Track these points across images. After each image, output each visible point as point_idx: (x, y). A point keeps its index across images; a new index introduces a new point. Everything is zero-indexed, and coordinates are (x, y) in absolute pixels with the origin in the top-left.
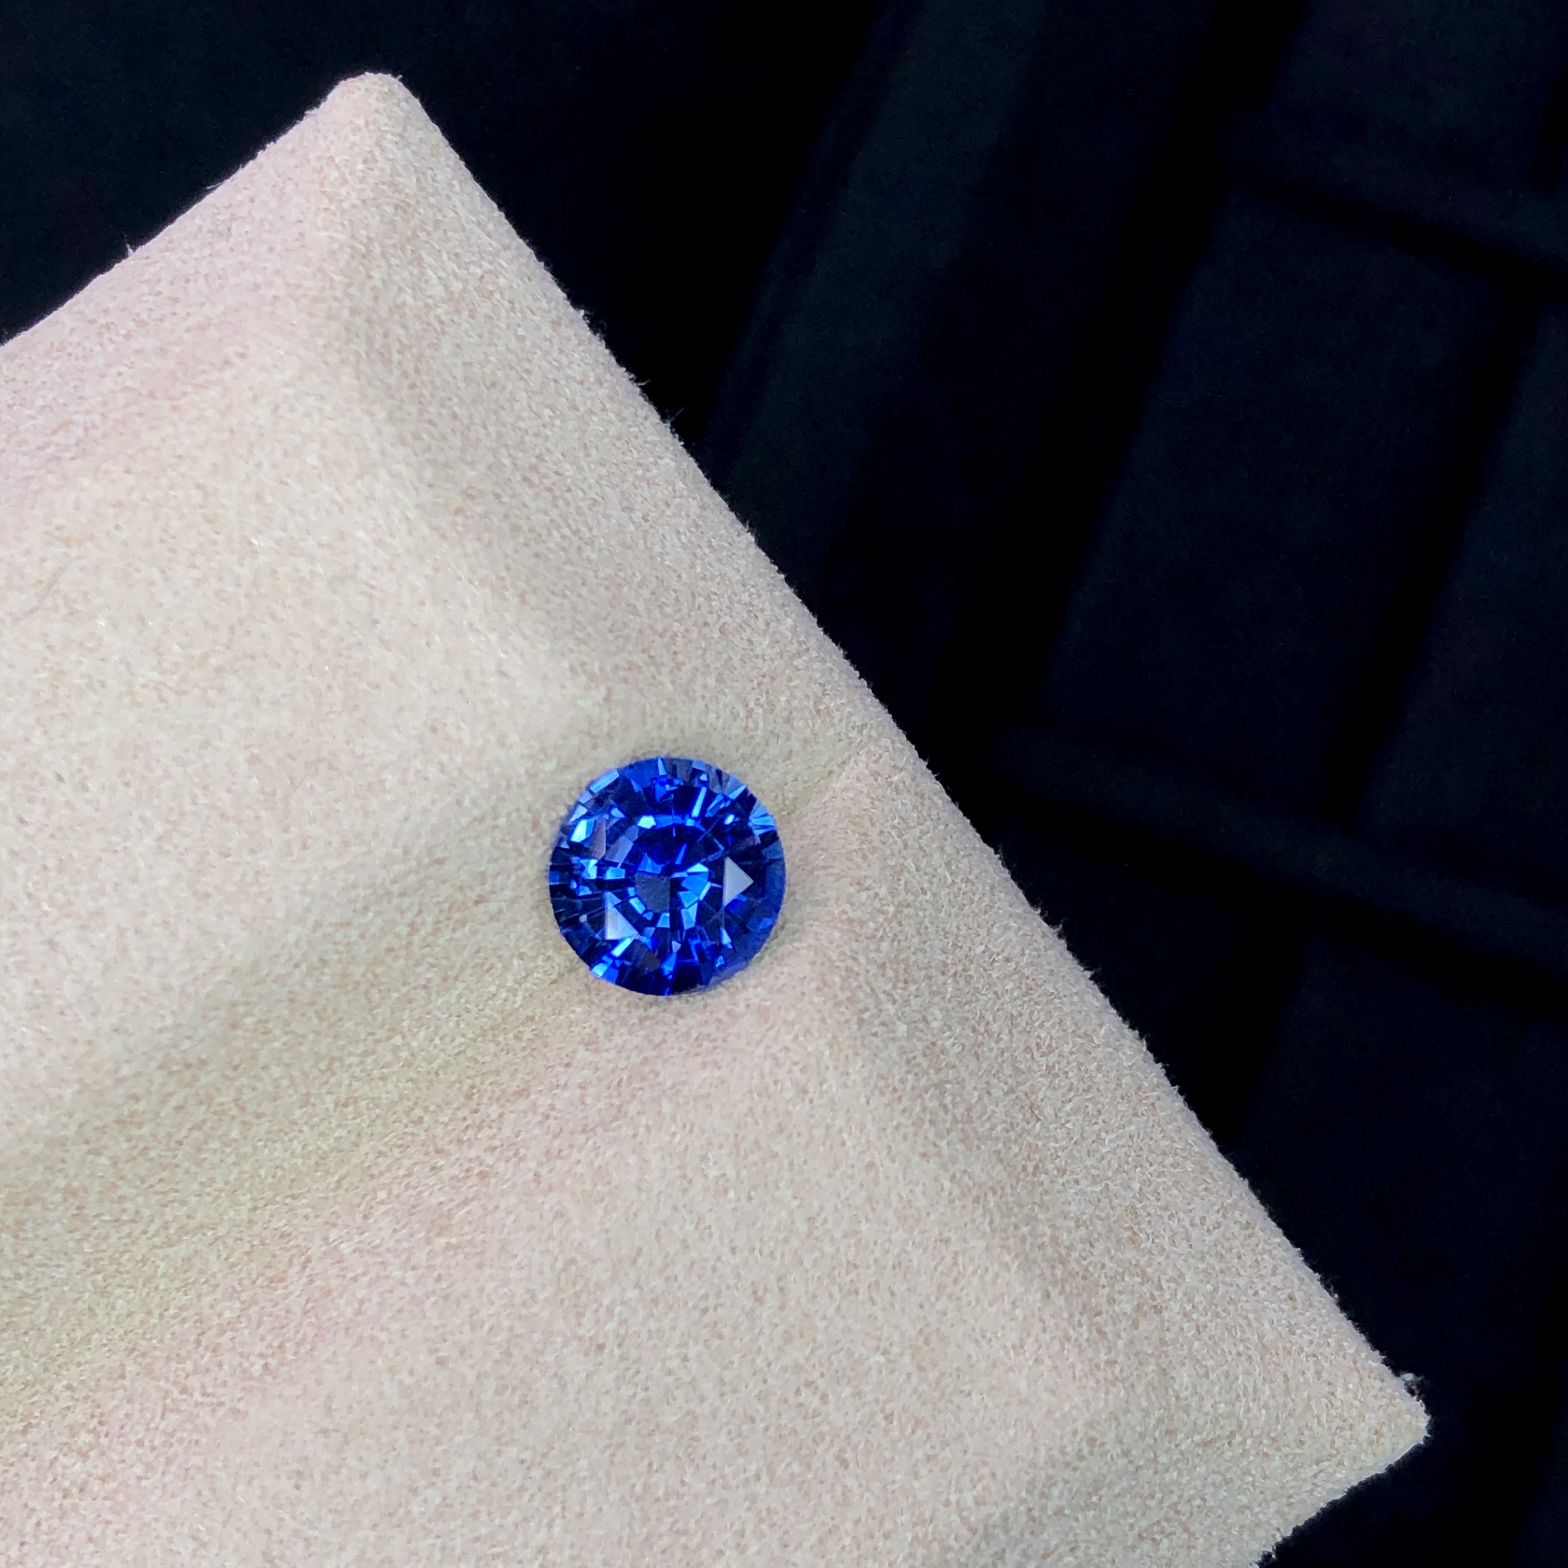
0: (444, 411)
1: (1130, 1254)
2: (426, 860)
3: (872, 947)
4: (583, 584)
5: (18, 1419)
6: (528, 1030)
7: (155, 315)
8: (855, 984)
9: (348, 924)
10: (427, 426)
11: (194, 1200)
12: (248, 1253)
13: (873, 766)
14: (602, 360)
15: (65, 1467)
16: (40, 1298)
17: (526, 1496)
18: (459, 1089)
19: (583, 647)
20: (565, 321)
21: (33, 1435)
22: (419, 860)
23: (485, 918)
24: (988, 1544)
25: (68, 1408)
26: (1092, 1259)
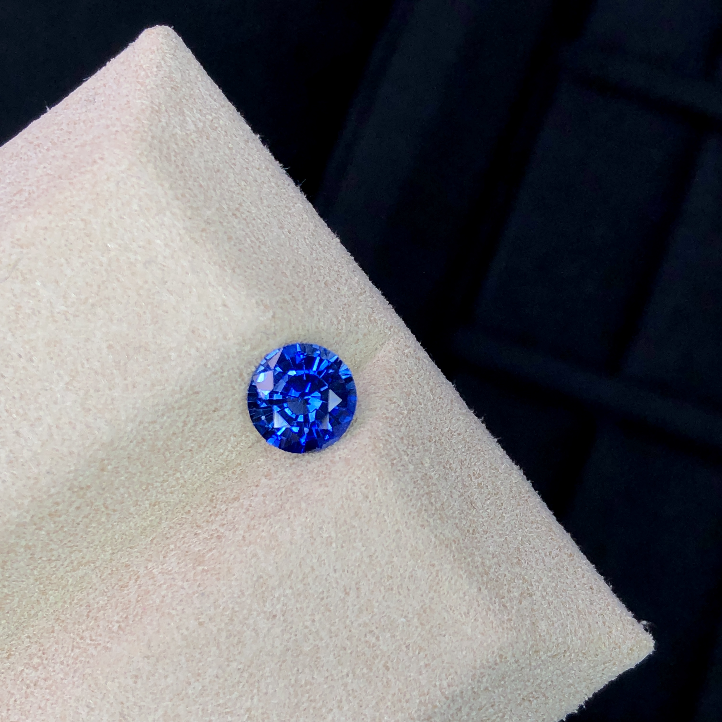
0: (196, 184)
1: (517, 570)
2: (190, 392)
3: (397, 429)
4: (261, 263)
5: (5, 652)
6: (238, 469)
7: (61, 139)
8: (389, 447)
9: (154, 422)
10: (188, 190)
11: (85, 550)
12: (110, 574)
13: (396, 345)
14: (268, 158)
15: (27, 674)
16: (14, 596)
17: (241, 685)
18: (207, 497)
19: (262, 293)
20: (251, 140)
21: (12, 659)
22: (187, 393)
23: (218, 418)
24: (454, 704)
25: (28, 647)
26: (500, 572)
